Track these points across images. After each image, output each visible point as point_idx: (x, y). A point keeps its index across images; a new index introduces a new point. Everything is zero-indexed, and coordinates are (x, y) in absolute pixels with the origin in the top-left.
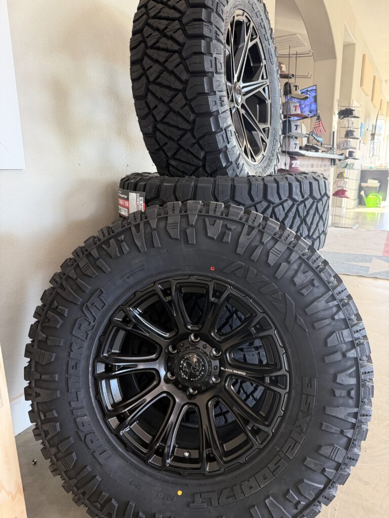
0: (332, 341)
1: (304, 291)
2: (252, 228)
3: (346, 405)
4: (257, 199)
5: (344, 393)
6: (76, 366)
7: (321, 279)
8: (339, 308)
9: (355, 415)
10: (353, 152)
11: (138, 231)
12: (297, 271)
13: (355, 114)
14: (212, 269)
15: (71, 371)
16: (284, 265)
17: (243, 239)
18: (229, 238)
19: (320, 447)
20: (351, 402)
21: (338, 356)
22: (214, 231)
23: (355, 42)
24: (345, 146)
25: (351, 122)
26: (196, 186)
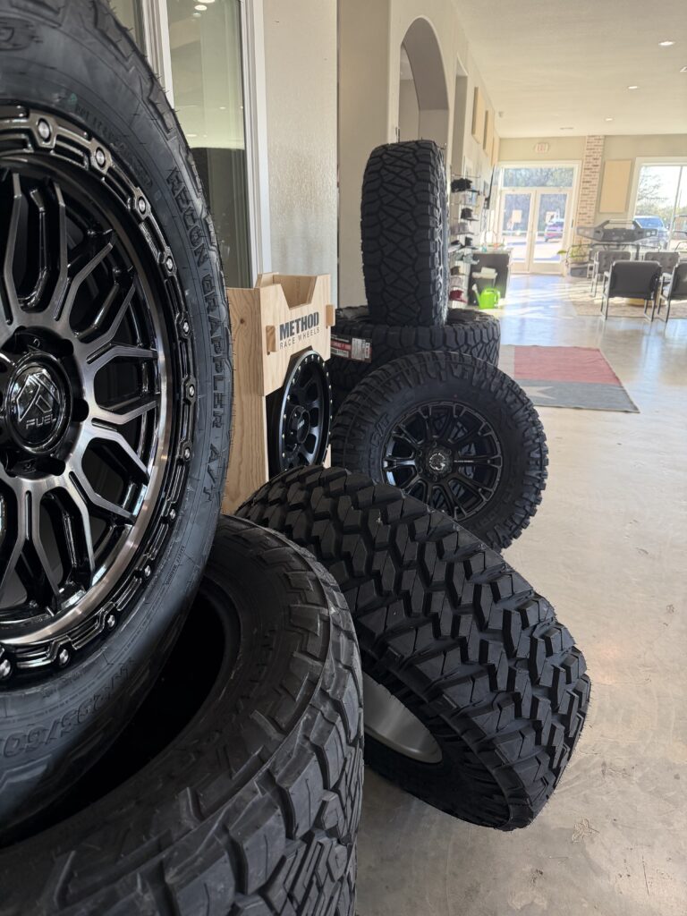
0: (527, 434)
1: (512, 406)
2: (479, 370)
3: (535, 469)
4: (461, 344)
5: (534, 463)
6: (374, 463)
7: (519, 399)
8: (530, 415)
9: (540, 475)
10: (471, 239)
11: (409, 374)
12: (507, 394)
13: (473, 186)
14: (456, 396)
15: (372, 466)
16: (500, 391)
17: (475, 376)
18: (466, 377)
19: (522, 494)
20: (538, 468)
21: (531, 442)
22: (457, 373)
23: (467, 74)
24: (461, 230)
25: (467, 198)
26: (417, 335)
